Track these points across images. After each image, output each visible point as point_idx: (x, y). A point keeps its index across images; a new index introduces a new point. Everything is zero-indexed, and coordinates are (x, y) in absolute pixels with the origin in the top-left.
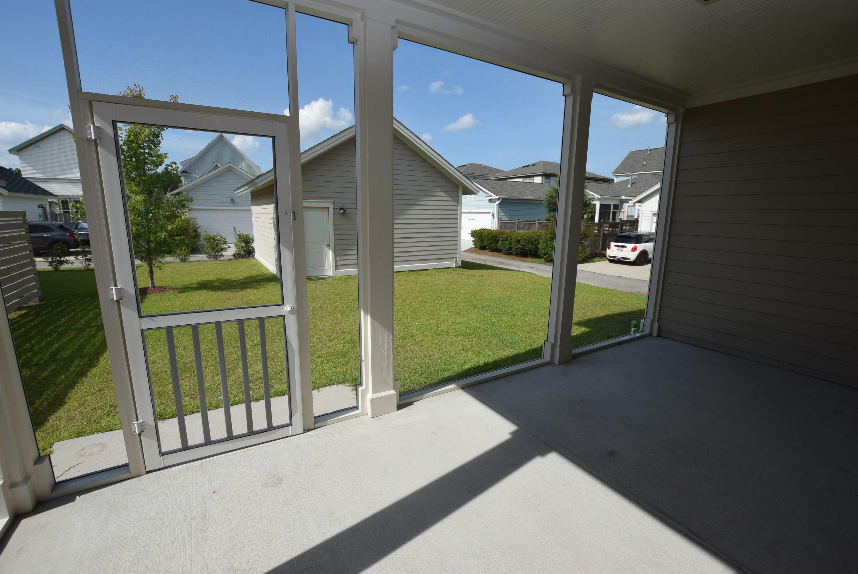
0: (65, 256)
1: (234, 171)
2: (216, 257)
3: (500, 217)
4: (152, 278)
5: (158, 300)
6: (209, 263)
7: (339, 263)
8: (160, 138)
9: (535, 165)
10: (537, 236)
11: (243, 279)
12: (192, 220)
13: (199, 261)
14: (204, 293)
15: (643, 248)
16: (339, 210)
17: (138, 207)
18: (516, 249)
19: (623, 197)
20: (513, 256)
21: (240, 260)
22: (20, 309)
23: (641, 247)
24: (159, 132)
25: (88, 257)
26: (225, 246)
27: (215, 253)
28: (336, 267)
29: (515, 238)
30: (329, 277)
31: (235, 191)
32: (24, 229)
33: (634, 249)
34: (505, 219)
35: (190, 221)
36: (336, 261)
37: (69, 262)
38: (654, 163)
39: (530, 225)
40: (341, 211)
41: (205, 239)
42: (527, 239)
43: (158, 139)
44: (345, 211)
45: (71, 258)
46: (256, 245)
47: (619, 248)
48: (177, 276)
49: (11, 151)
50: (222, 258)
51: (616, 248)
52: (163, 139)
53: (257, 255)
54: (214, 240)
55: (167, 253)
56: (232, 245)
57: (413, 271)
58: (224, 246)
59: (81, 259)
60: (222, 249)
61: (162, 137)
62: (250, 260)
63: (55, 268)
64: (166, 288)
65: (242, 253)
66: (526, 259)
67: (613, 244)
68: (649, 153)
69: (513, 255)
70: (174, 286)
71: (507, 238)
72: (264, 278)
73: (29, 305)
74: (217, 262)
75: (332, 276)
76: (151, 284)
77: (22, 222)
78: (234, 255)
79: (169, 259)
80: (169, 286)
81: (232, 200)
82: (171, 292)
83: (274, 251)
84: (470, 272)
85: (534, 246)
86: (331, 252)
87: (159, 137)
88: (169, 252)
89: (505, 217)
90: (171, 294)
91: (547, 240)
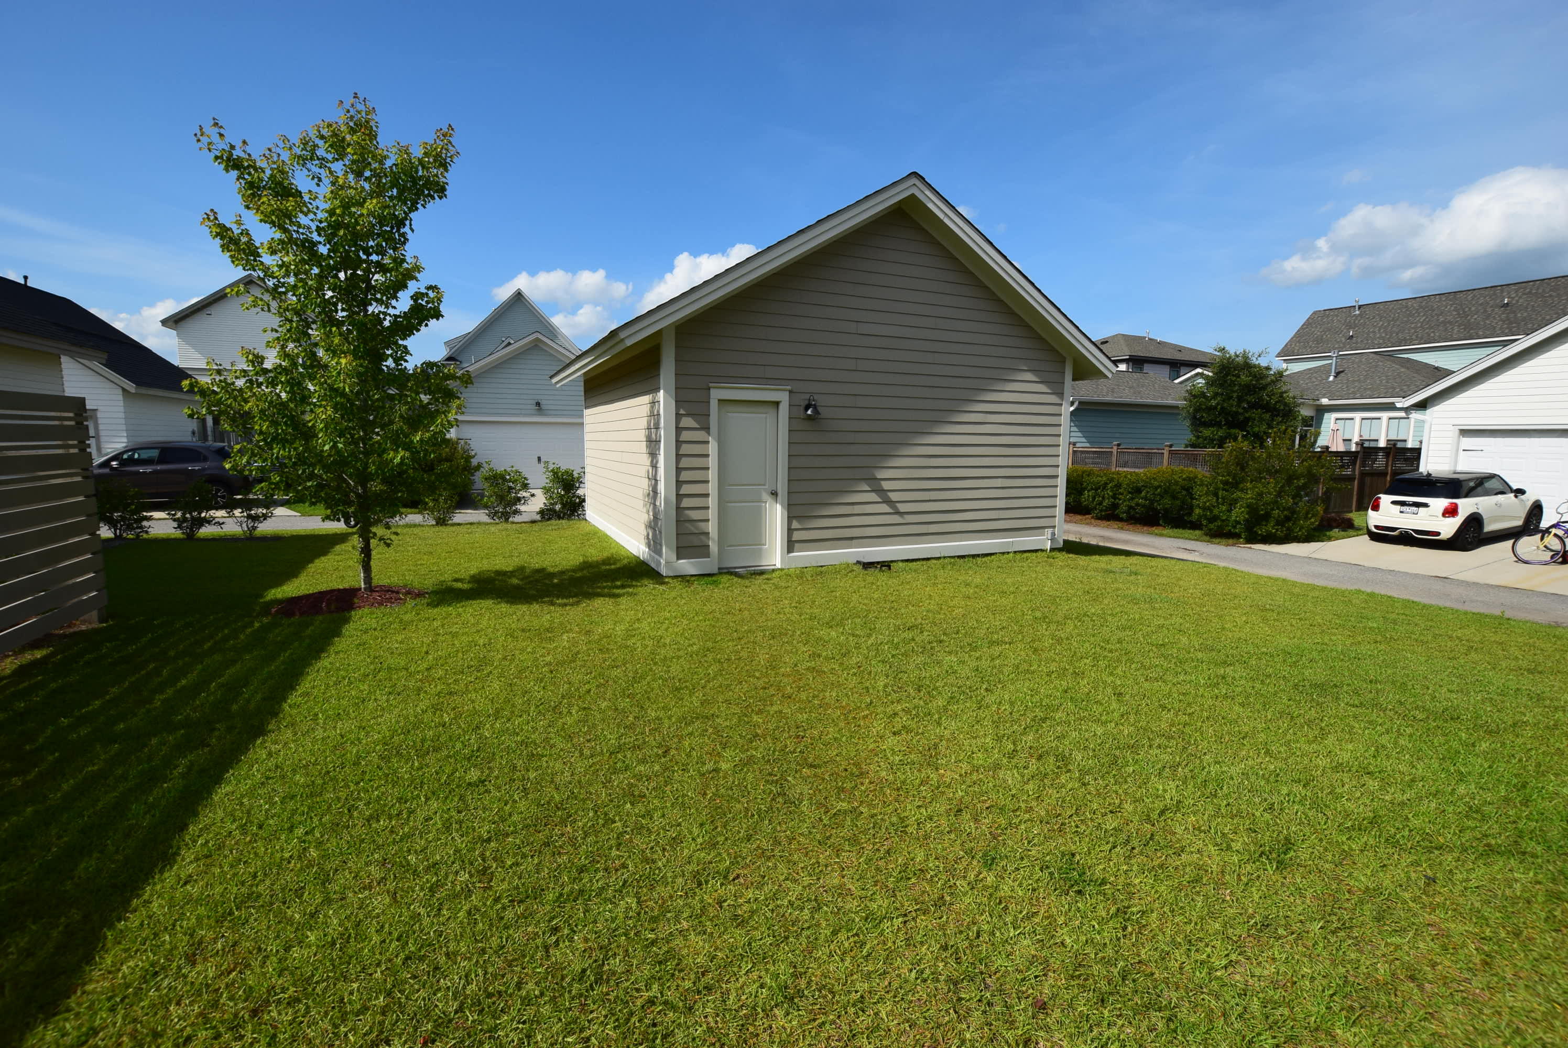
0: (209, 508)
1: (545, 348)
2: (506, 516)
3: (1072, 440)
4: (367, 568)
5: (375, 629)
6: (493, 529)
7: (797, 536)
8: (406, 229)
9: (1107, 342)
10: (1184, 480)
11: (574, 571)
12: (462, 442)
13: (471, 524)
14: (487, 609)
15: (1472, 510)
16: (802, 409)
17: (341, 385)
18: (1130, 507)
19: (1325, 401)
20: (1120, 524)
21: (553, 522)
22: (35, 645)
23: (1467, 506)
24: (405, 212)
25: (253, 512)
26: (525, 494)
27: (505, 508)
28: (791, 546)
29: (1128, 485)
30: (773, 570)
31: (552, 377)
32: (75, 442)
33: (1451, 512)
34: (1083, 444)
35: (457, 443)
36: (790, 531)
37: (217, 520)
38: (1374, 332)
39: (1148, 458)
40: (809, 412)
41: (486, 479)
42: (1160, 486)
43: (402, 230)
44: (816, 411)
45: (220, 514)
46: (589, 490)
47: (1404, 508)
48: (426, 557)
49: (164, 322)
50: (517, 518)
51: (1398, 508)
52: (413, 231)
53: (594, 514)
54: (504, 480)
55: (405, 506)
56: (539, 493)
57: (959, 557)
58: (523, 494)
59: (240, 515)
60: (519, 499)
61: (411, 225)
62: (575, 523)
63: (188, 534)
64: (398, 593)
65: (558, 507)
66: (1155, 530)
67: (1386, 500)
68: (1357, 312)
69: (1121, 520)
70: (417, 583)
71: (1106, 484)
72: (619, 568)
73: (72, 630)
74: (509, 526)
75: (779, 566)
76: (364, 580)
77: (72, 423)
78: (542, 512)
79: (414, 518)
80: (405, 586)
81: (538, 404)
82: (410, 603)
83: (645, 505)
84: (1082, 560)
85: (1178, 502)
86: (779, 507)
87: (404, 225)
88: (415, 504)
89: (1084, 440)
90: (408, 610)
91: (1217, 489)
